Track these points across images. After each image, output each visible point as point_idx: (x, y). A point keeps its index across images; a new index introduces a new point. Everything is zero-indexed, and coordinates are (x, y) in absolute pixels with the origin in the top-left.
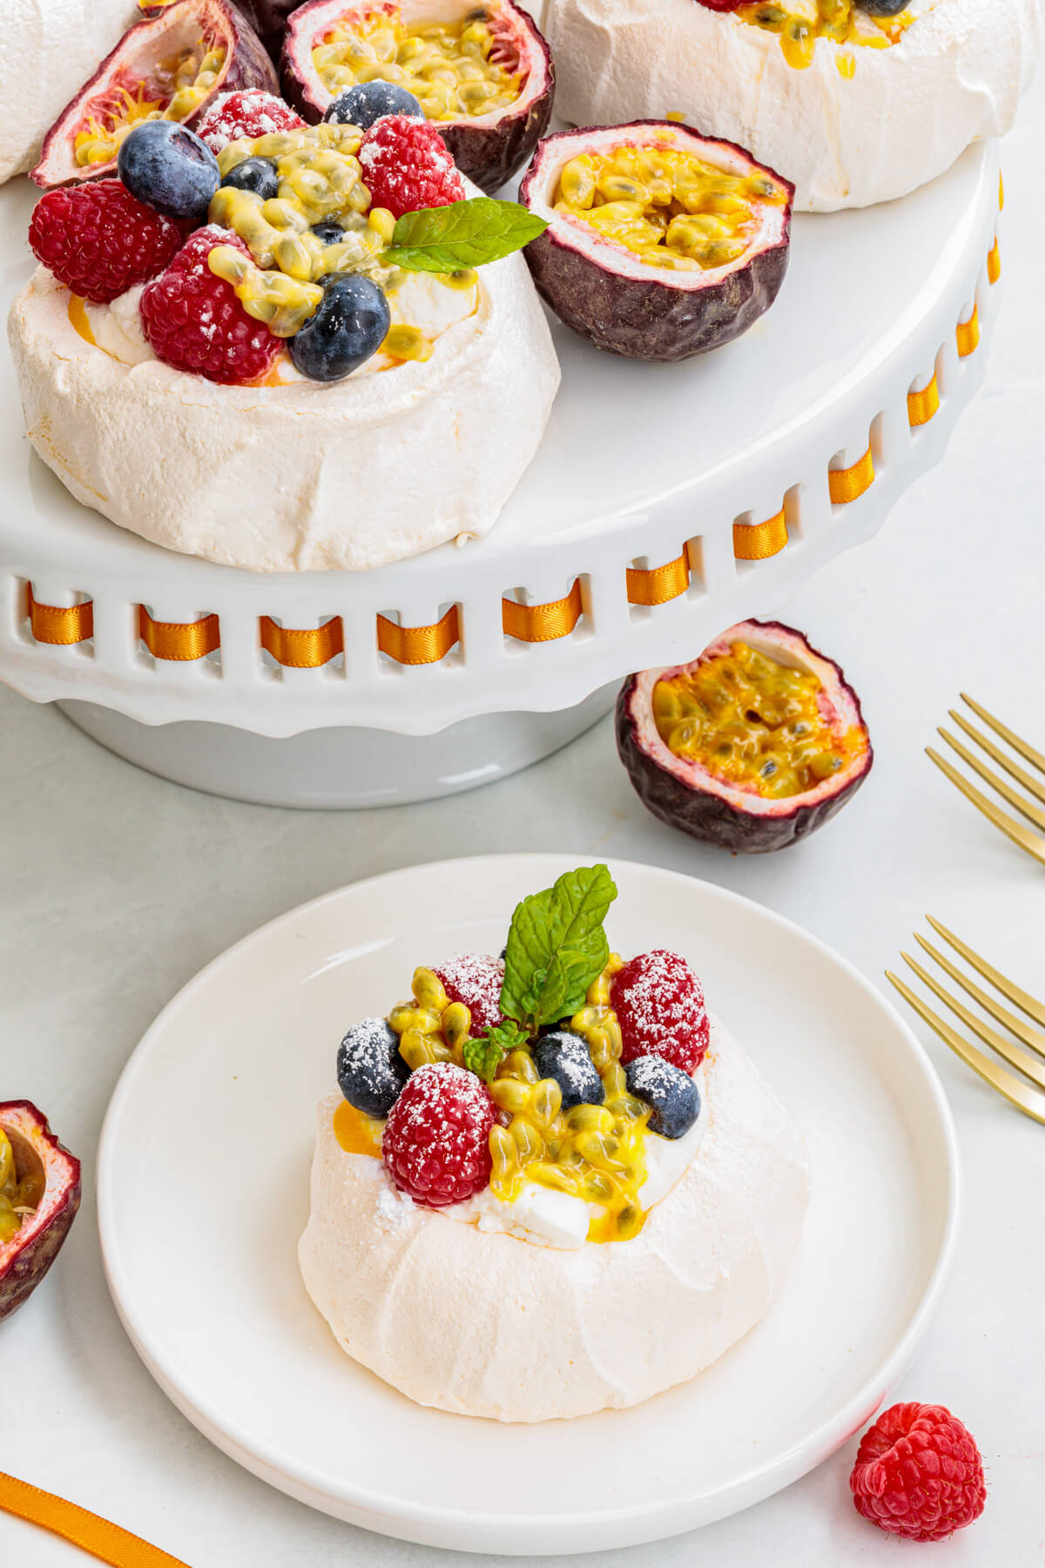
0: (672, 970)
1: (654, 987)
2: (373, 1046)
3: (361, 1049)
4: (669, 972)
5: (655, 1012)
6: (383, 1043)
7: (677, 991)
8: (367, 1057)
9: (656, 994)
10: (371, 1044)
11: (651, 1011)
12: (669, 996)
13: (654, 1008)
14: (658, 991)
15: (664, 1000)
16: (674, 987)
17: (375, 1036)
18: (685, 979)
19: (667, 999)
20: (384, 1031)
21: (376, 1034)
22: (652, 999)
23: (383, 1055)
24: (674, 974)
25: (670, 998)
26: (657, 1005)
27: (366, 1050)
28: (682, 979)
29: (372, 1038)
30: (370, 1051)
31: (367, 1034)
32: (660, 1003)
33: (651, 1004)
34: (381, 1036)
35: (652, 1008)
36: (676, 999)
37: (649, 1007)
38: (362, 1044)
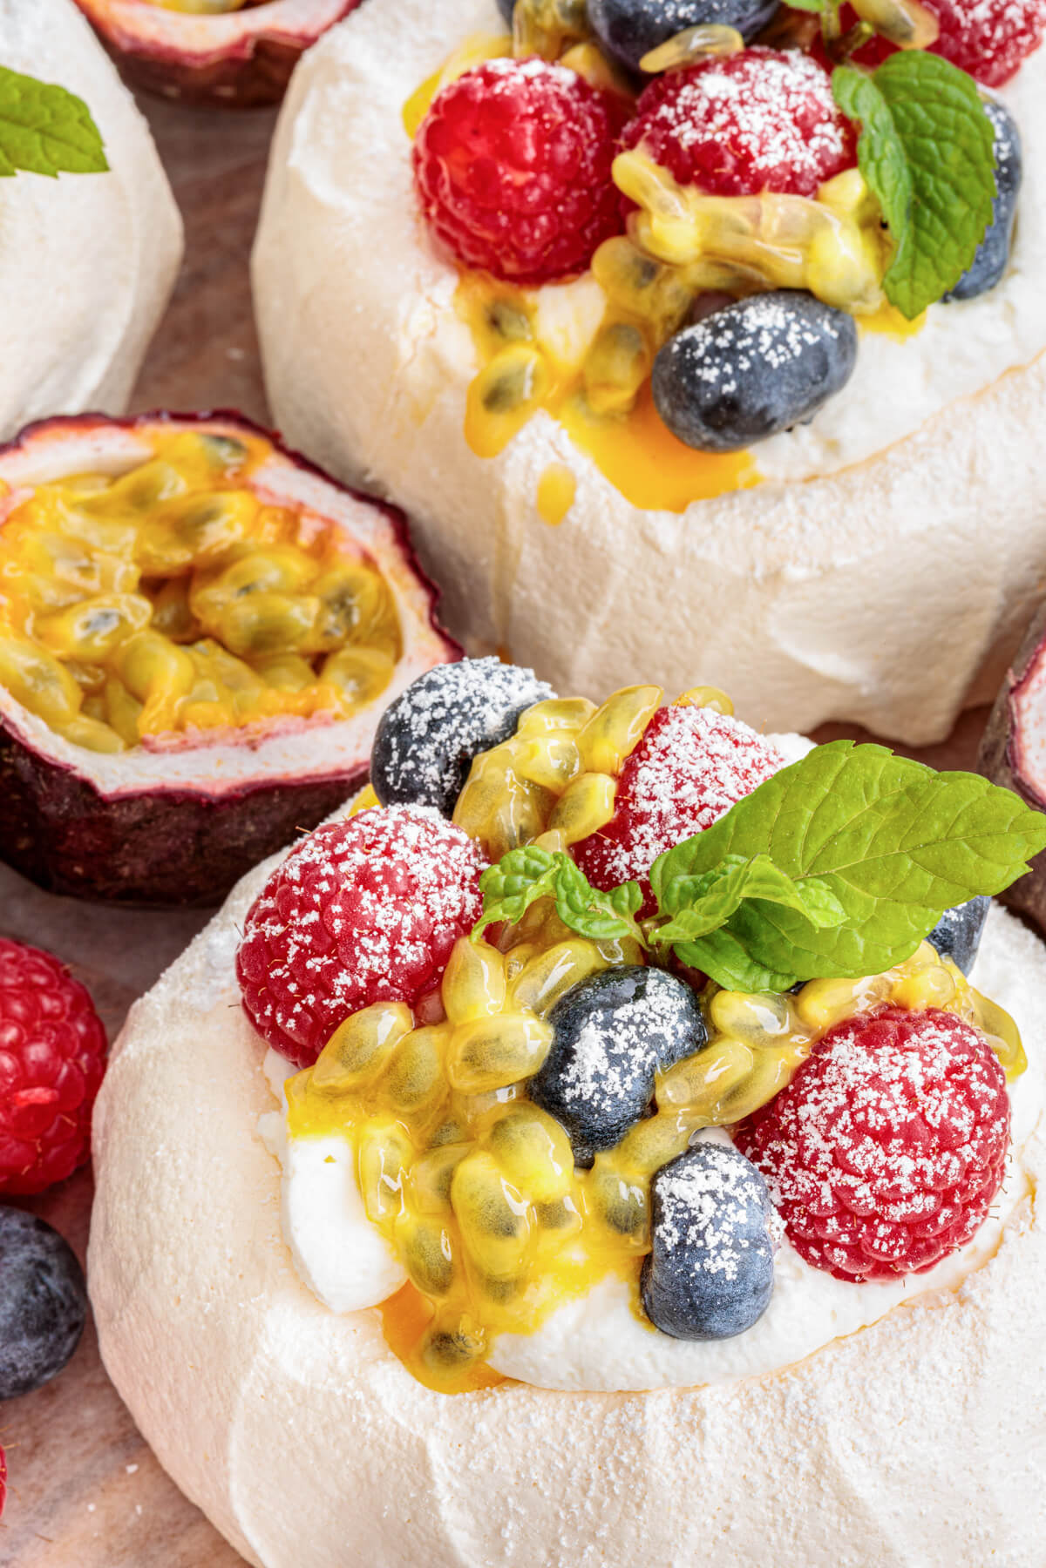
0: (936, 1092)
1: (875, 1081)
2: (455, 711)
3: (433, 696)
4: (929, 1087)
5: (832, 1119)
6: (476, 723)
7: (896, 1128)
8: (426, 716)
9: (861, 1094)
10: (455, 704)
11: (831, 1111)
12: (876, 1121)
13: (839, 1111)
14: (869, 1095)
15: (860, 1117)
16: (901, 1115)
17: (477, 701)
18: (935, 1125)
19: (867, 1121)
20: (503, 711)
21: (484, 700)
22: (851, 1095)
23: (451, 738)
24: (929, 1099)
25: (872, 1124)
26: (846, 1114)
27: (435, 706)
28: (929, 1118)
29: (468, 699)
30: (440, 713)
31: (475, 686)
32: (852, 1115)
33: (843, 1100)
34: (486, 709)
35: (836, 1108)
36: (883, 1136)
37: (835, 1103)
38: (445, 691)
